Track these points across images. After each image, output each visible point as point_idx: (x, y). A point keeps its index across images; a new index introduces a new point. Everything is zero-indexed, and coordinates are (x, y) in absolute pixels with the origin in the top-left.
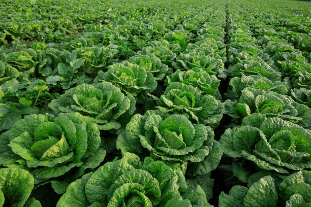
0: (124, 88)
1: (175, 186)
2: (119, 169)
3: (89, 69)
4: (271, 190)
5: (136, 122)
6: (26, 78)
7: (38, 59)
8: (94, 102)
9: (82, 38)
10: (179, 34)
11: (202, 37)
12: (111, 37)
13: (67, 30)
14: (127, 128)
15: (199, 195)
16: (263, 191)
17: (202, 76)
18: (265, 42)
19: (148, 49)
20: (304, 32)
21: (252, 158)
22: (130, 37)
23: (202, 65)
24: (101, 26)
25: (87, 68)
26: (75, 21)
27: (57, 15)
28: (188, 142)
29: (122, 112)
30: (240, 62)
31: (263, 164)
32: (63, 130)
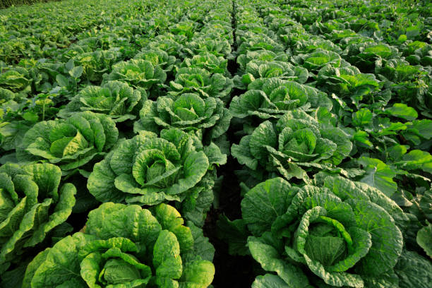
0: (133, 83)
1: (191, 148)
2: (138, 143)
3: (93, 76)
4: (270, 131)
5: (149, 107)
6: (24, 97)
7: (31, 77)
8: (103, 100)
9: (77, 46)
10: (184, 25)
11: (209, 24)
12: (109, 40)
13: (58, 44)
14: (141, 114)
15: (213, 149)
16: (263, 133)
17: (209, 59)
18: (271, 21)
19: (152, 44)
20: (306, 7)
21: (256, 113)
22: (132, 38)
23: (209, 50)
24: (96, 31)
25: (90, 75)
26: (64, 31)
27: (40, 29)
28: (199, 113)
29: (134, 104)
30: (245, 41)
31: (264, 115)
32: (77, 128)
